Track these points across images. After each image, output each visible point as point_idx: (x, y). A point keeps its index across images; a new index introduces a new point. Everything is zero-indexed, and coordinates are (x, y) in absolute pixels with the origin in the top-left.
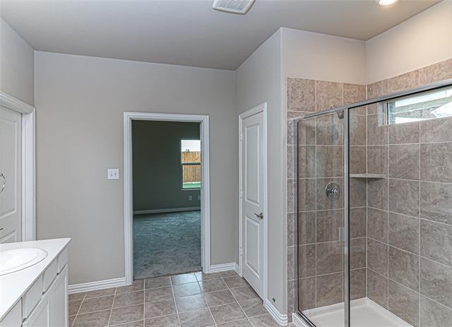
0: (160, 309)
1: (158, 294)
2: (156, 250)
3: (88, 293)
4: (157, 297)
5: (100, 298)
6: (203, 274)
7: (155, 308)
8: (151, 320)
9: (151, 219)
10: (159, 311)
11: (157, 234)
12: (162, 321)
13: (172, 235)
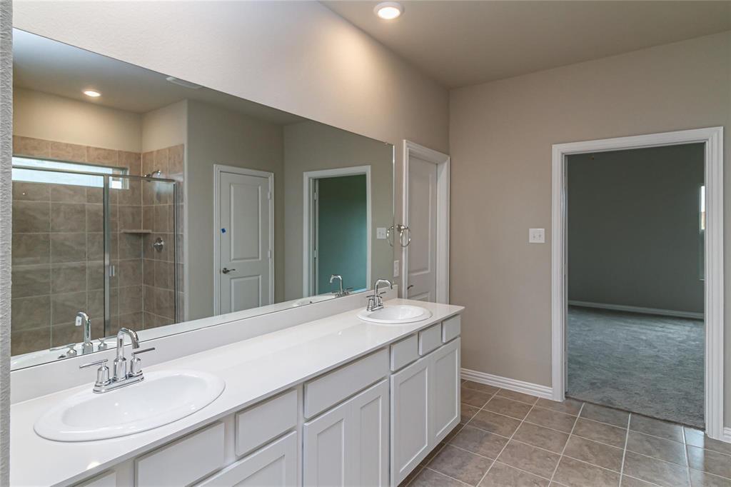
0: (593, 453)
1: (598, 432)
2: (619, 368)
3: (502, 389)
4: (594, 435)
5: (514, 403)
6: (705, 436)
7: (586, 449)
8: (571, 460)
9: (630, 321)
10: (590, 455)
11: (633, 345)
12: (590, 471)
13: (660, 354)
